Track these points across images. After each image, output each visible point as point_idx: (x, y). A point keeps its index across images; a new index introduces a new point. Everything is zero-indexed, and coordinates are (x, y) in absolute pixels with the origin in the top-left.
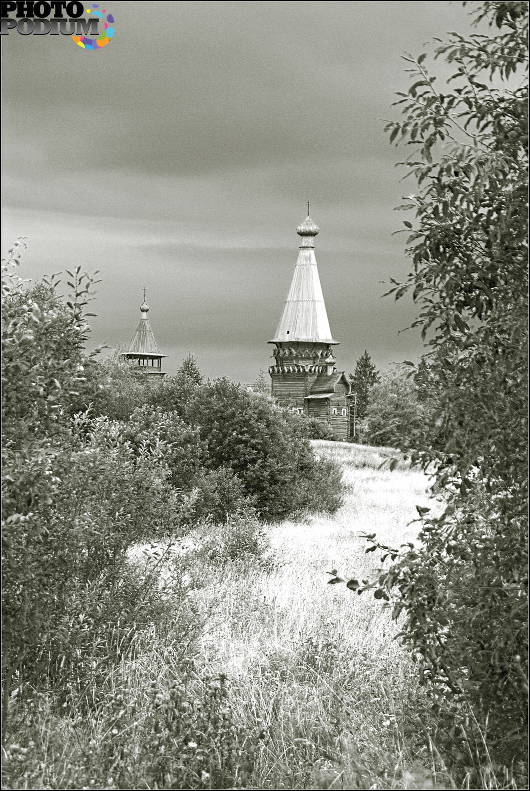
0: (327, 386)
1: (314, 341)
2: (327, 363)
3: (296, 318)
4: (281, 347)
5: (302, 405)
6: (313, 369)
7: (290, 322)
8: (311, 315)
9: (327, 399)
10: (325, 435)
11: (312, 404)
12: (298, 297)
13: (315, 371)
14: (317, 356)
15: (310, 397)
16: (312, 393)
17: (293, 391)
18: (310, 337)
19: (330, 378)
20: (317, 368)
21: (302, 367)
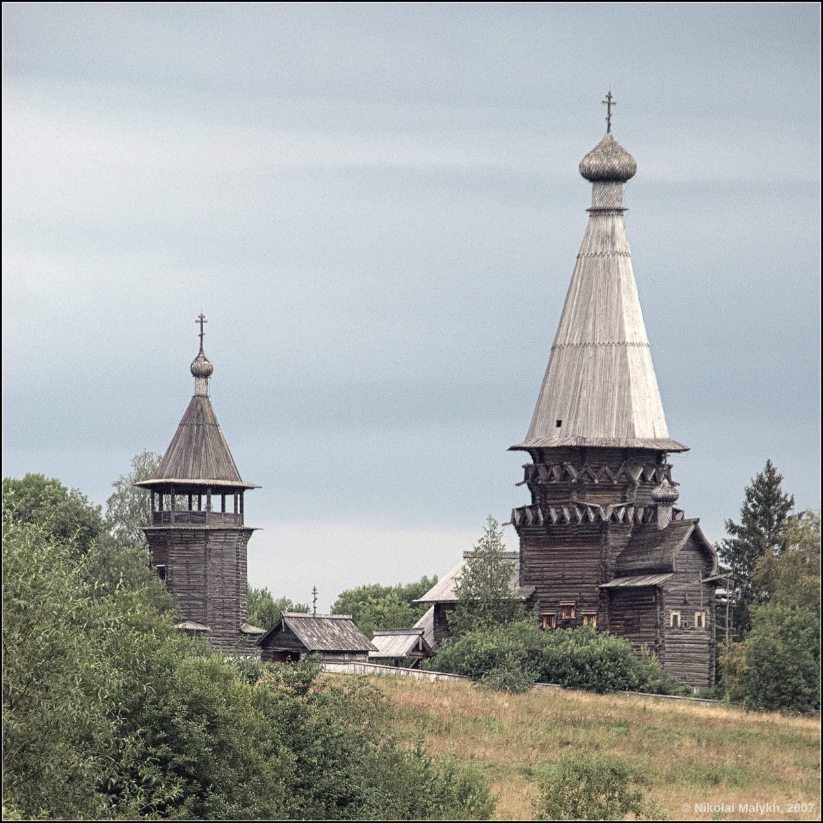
0: (656, 555)
1: (622, 445)
2: (657, 500)
3: (578, 387)
4: (542, 460)
5: (594, 604)
6: (620, 515)
7: (564, 398)
8: (616, 379)
9: (655, 588)
10: (643, 681)
11: (618, 602)
12: (583, 334)
13: (625, 518)
14: (631, 482)
15: (612, 584)
16: (619, 574)
17: (572, 568)
18: (613, 435)
19: (662, 537)
20: (632, 511)
21: (594, 509)
